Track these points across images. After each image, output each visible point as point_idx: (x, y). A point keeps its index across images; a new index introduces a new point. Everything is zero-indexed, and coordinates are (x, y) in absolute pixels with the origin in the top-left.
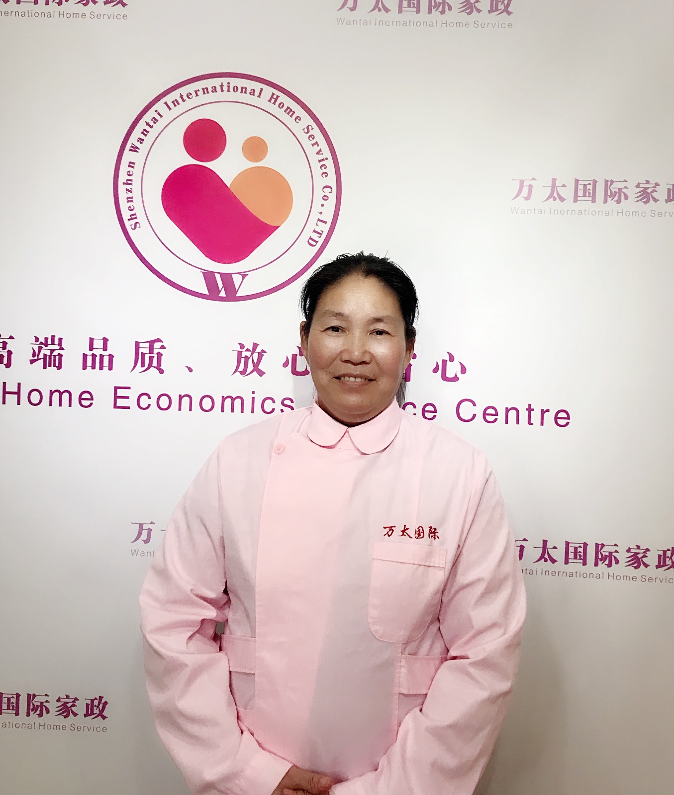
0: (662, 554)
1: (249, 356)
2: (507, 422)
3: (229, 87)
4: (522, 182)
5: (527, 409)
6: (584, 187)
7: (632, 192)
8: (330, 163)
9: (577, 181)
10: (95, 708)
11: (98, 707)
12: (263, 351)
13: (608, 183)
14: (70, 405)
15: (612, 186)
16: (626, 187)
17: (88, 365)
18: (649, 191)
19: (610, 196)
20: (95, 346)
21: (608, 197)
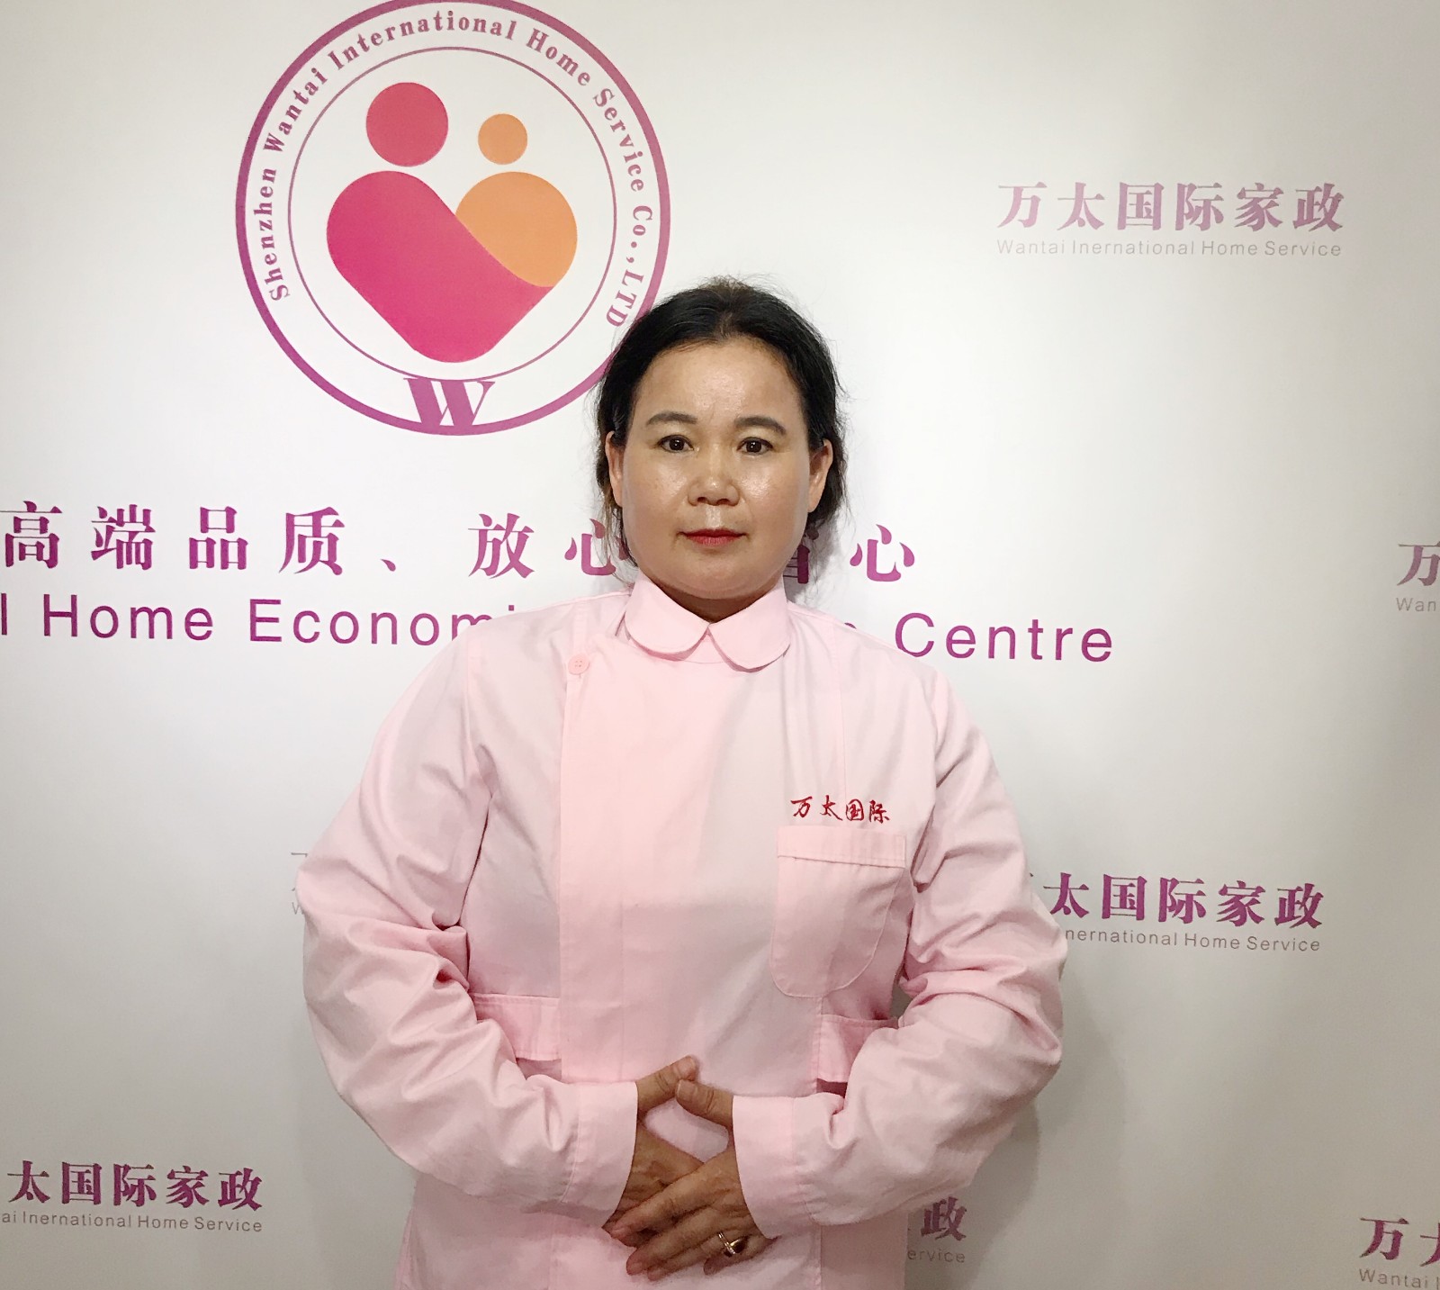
0: (1287, 898)
1: (501, 538)
2: (991, 655)
3: (451, 21)
4: (1018, 191)
5: (1030, 630)
6: (1138, 197)
7: (1231, 207)
8: (647, 162)
9: (1124, 187)
10: (238, 1190)
11: (243, 1187)
12: (527, 529)
13: (1184, 191)
14: (169, 636)
15: (1192, 197)
16: (1218, 198)
17: (199, 559)
18: (1263, 204)
19: (1188, 216)
20: (211, 524)
21: (1185, 217)
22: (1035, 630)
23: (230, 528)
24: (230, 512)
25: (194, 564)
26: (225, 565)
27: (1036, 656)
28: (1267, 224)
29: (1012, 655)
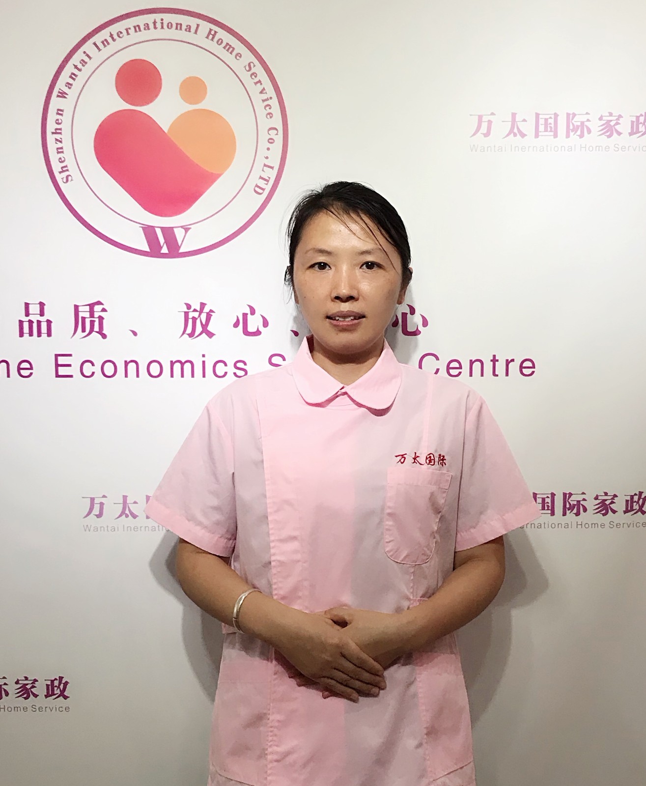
0: (630, 499)
1: (197, 316)
4: (481, 117)
5: (491, 361)
6: (545, 121)
7: (595, 125)
9: (537, 115)
10: (56, 688)
11: (59, 687)
12: (211, 311)
13: (570, 117)
14: (8, 376)
15: (574, 120)
16: (588, 120)
17: (25, 332)
18: (612, 123)
19: (572, 131)
20: (31, 312)
21: (570, 131)
22: (494, 360)
23: (42, 314)
24: (42, 305)
25: (21, 334)
26: (39, 334)
27: (495, 374)
28: (615, 134)
29: (482, 375)
